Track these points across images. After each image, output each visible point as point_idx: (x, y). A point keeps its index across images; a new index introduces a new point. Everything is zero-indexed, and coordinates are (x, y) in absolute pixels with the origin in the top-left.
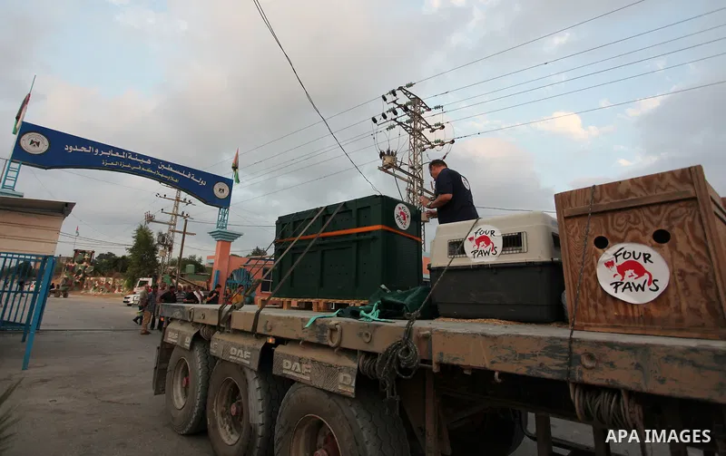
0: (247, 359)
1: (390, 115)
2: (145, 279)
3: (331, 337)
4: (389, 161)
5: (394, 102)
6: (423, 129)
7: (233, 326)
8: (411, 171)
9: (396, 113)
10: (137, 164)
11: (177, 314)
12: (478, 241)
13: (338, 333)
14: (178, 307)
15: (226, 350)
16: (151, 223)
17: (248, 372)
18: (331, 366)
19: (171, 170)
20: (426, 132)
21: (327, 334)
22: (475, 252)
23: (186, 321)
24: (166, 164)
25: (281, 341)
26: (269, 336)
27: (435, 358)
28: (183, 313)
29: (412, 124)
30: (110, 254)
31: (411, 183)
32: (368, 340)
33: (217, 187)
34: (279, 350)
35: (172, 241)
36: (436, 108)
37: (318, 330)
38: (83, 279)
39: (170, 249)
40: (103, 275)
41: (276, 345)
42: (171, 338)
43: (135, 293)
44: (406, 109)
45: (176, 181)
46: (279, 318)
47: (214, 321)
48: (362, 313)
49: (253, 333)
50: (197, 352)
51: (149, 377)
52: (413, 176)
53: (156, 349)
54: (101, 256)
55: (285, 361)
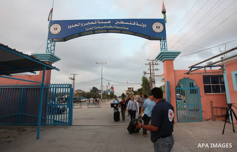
10: (103, 25)
16: (146, 74)
24: (119, 20)
33: (155, 26)
35: (154, 80)
39: (154, 83)
40: (137, 95)
45: (127, 29)
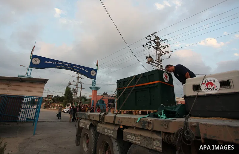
0: (112, 134)
1: (149, 44)
2: (69, 104)
3: (148, 125)
4: (150, 60)
5: (150, 39)
6: (161, 48)
7: (105, 121)
8: (158, 63)
9: (151, 43)
10: (66, 66)
11: (83, 116)
12: (207, 85)
13: (152, 124)
14: (84, 114)
15: (103, 130)
16: (70, 85)
17: (112, 139)
18: (149, 138)
19: (77, 67)
20: (162, 49)
21: (147, 125)
22: (206, 89)
23: (87, 119)
24: (75, 65)
25: (125, 127)
26: (120, 125)
27: (202, 136)
28: (86, 116)
29: (157, 46)
30: (58, 96)
31: (158, 67)
32: (166, 127)
33: (92, 72)
34: (125, 130)
35: (77, 91)
36: (165, 40)
37: (142, 123)
38: (50, 104)
39: (77, 94)
40: (56, 103)
41: (123, 129)
42: (82, 125)
43: (66, 109)
44: (154, 41)
45: (79, 71)
46: (124, 118)
47: (97, 119)
48: (159, 115)
49: (114, 124)
50: (92, 131)
51: (74, 138)
52: (159, 64)
53: (76, 129)
54: (55, 97)
55: (128, 135)
